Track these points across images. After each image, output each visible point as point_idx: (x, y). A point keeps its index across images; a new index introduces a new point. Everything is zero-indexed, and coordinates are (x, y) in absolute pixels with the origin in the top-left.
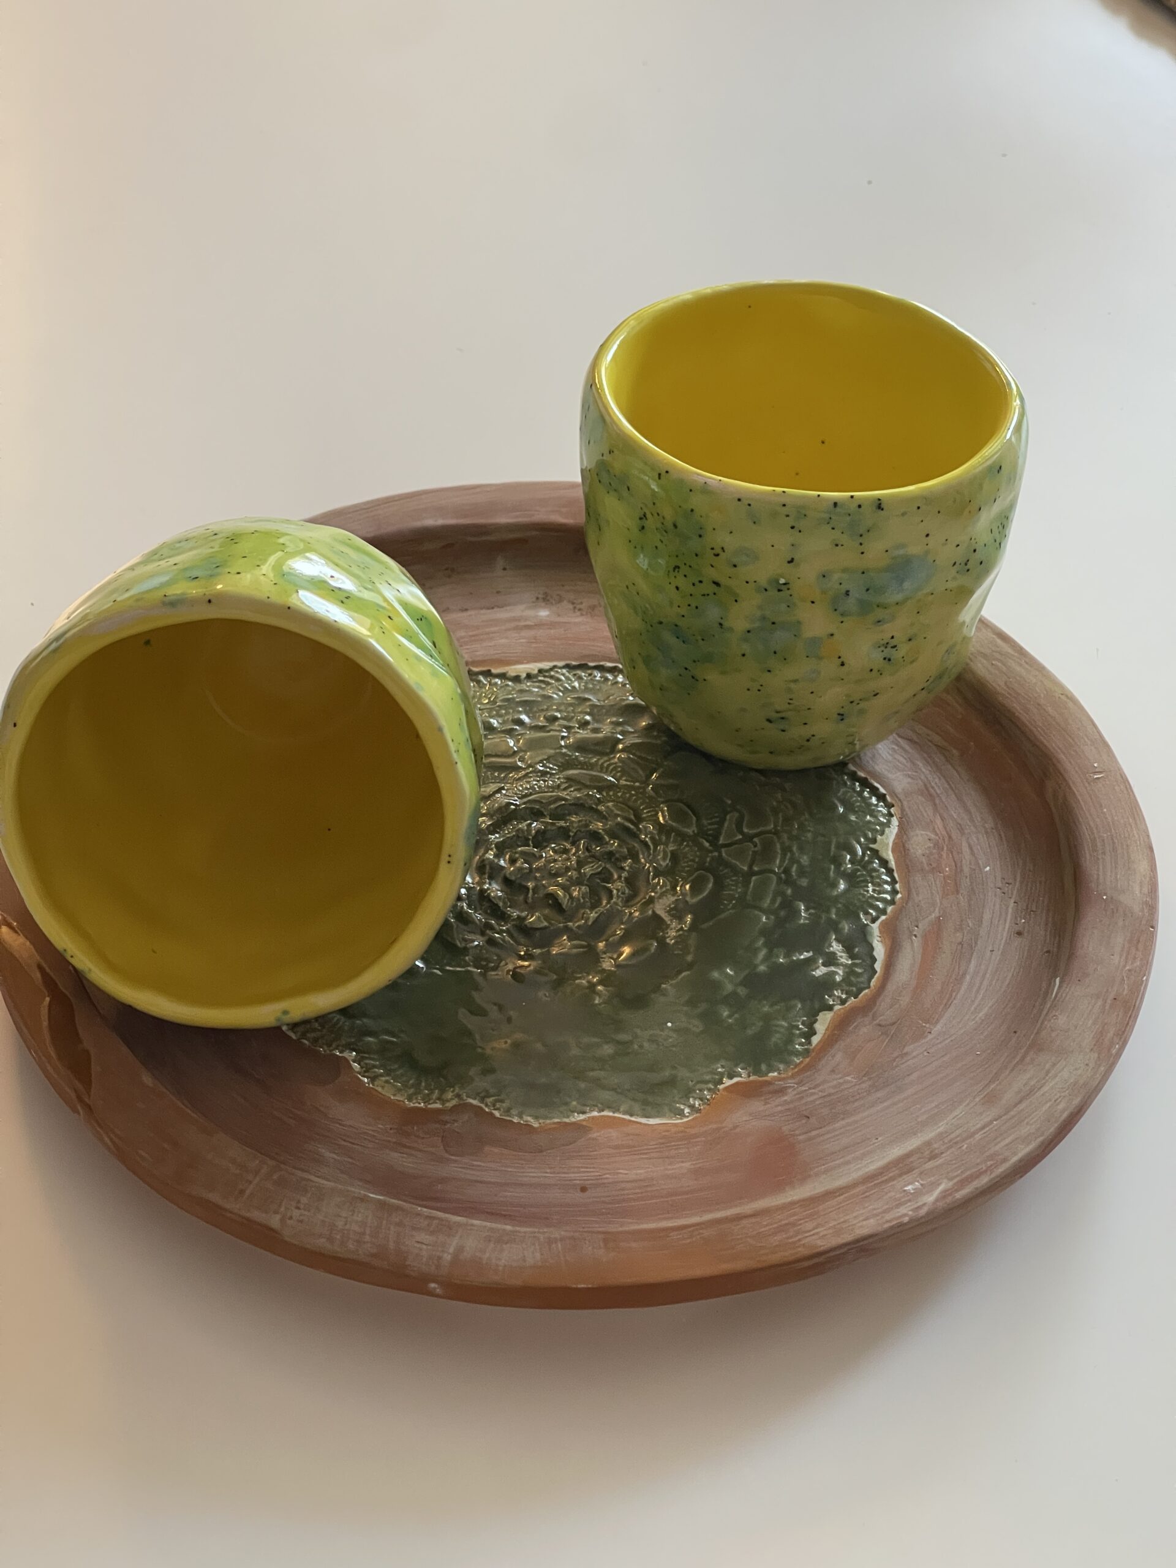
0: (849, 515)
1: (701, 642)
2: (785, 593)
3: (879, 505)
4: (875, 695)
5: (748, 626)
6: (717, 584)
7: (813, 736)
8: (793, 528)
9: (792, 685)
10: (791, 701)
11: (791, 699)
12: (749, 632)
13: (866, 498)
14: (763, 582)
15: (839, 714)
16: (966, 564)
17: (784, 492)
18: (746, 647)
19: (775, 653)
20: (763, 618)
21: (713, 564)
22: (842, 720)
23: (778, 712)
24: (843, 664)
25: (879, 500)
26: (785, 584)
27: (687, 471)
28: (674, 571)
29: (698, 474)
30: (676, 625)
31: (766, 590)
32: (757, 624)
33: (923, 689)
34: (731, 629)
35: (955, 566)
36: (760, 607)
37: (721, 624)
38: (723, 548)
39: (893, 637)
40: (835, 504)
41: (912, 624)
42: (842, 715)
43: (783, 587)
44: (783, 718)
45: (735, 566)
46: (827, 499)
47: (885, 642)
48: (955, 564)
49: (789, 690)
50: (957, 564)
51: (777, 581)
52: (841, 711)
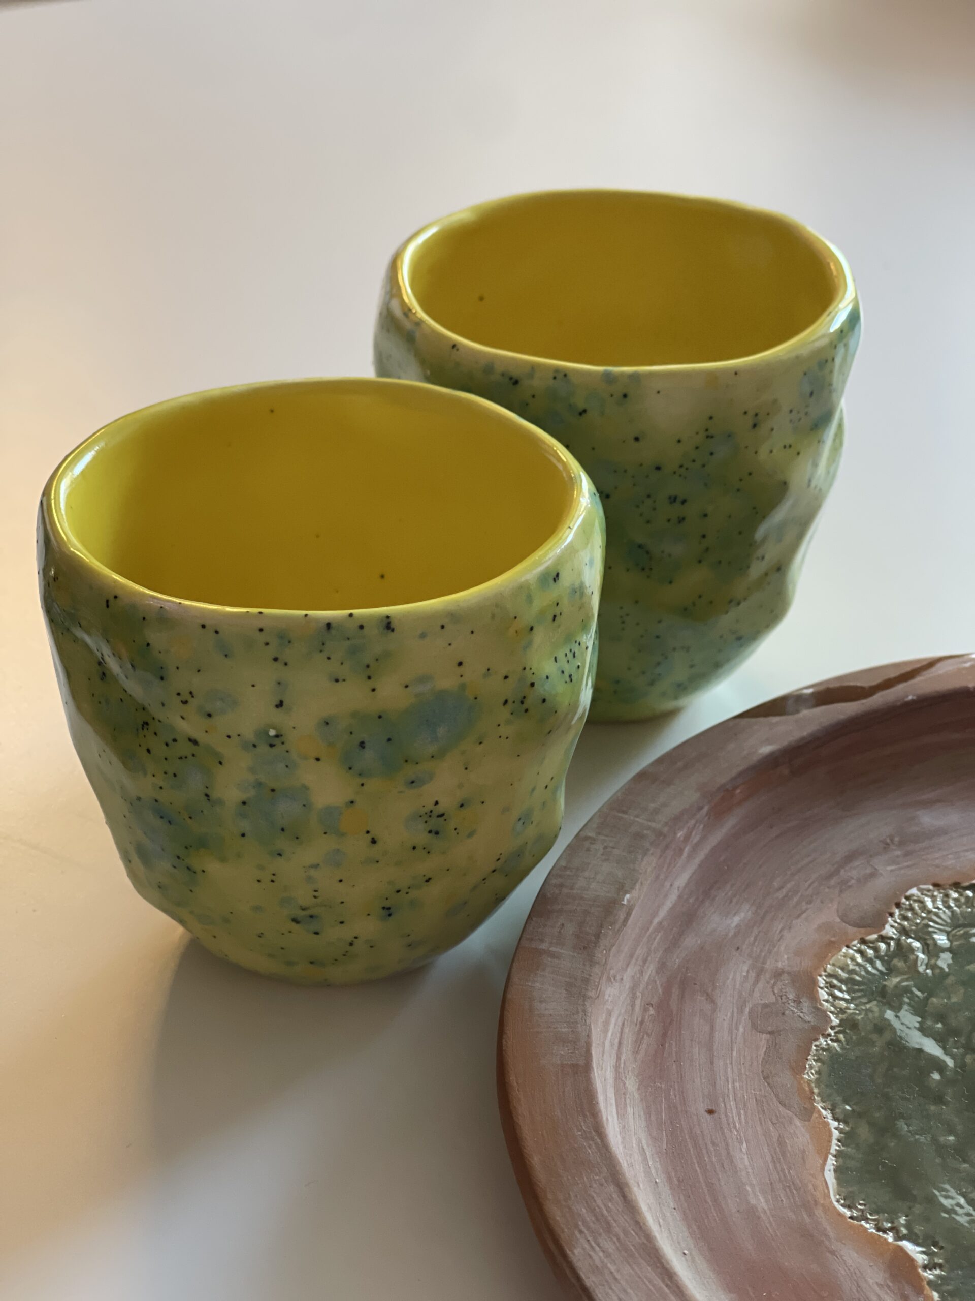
0: (348, 639)
1: (189, 821)
2: (279, 750)
3: (388, 624)
4: (427, 881)
5: (244, 797)
6: (194, 742)
7: (356, 938)
8: (276, 659)
9: (312, 872)
10: (316, 894)
11: (316, 891)
12: (244, 803)
13: (371, 617)
14: (249, 734)
15: (384, 908)
16: (522, 703)
17: (261, 613)
18: (245, 825)
19: (283, 830)
20: (259, 784)
21: (185, 716)
22: (390, 915)
23: (303, 909)
24: (374, 841)
25: (388, 617)
26: (277, 736)
27: (144, 594)
28: (143, 729)
29: (153, 597)
30: (156, 801)
31: (254, 746)
32: (252, 793)
33: (494, 871)
34: (220, 802)
35: (507, 706)
36: (252, 770)
37: (207, 795)
38: (191, 693)
39: (437, 803)
40: (329, 625)
41: (460, 786)
42: (389, 909)
43: (277, 742)
44: (311, 917)
45: (210, 715)
46: (317, 620)
47: (427, 809)
48: (506, 702)
49: (309, 879)
50: (510, 702)
51: (266, 733)
52: (387, 904)
